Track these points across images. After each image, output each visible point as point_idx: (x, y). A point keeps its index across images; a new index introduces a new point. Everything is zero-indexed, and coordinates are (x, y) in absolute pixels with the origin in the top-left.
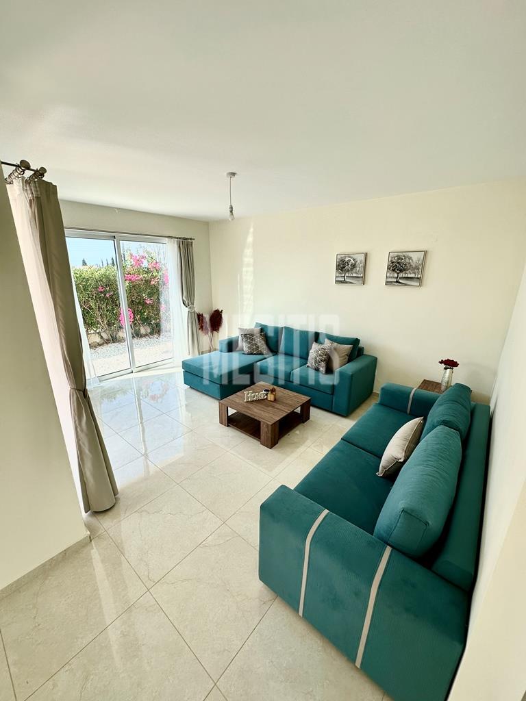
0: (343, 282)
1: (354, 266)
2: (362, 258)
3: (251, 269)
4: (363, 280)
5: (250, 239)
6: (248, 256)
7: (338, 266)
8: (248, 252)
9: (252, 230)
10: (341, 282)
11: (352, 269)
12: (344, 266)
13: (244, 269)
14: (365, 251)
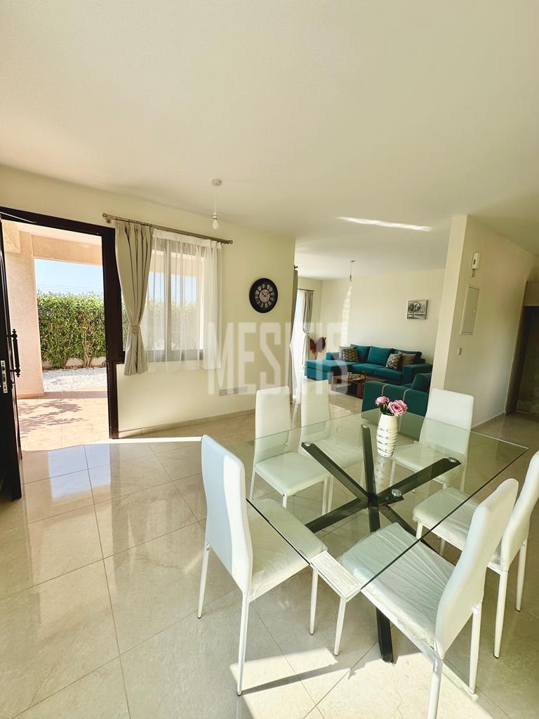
0: (413, 318)
1: (419, 308)
2: (425, 303)
3: (348, 311)
4: (425, 316)
5: (349, 293)
6: (347, 303)
7: (409, 308)
8: (348, 300)
9: (351, 288)
10: (411, 318)
11: (418, 310)
12: (412, 308)
13: (344, 311)
14: (427, 299)
